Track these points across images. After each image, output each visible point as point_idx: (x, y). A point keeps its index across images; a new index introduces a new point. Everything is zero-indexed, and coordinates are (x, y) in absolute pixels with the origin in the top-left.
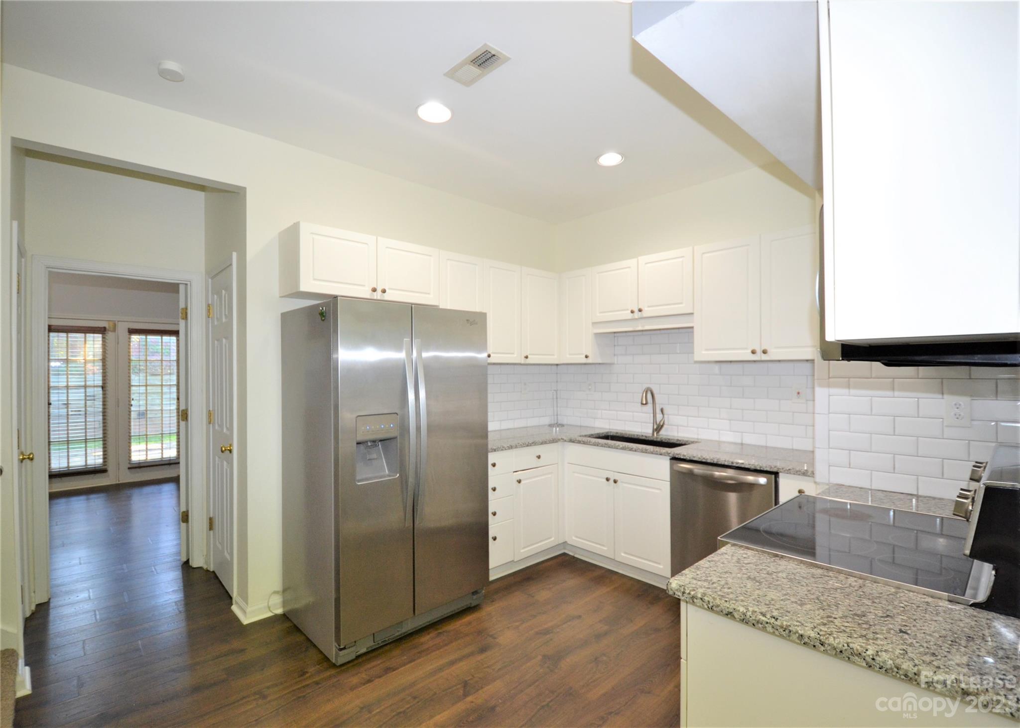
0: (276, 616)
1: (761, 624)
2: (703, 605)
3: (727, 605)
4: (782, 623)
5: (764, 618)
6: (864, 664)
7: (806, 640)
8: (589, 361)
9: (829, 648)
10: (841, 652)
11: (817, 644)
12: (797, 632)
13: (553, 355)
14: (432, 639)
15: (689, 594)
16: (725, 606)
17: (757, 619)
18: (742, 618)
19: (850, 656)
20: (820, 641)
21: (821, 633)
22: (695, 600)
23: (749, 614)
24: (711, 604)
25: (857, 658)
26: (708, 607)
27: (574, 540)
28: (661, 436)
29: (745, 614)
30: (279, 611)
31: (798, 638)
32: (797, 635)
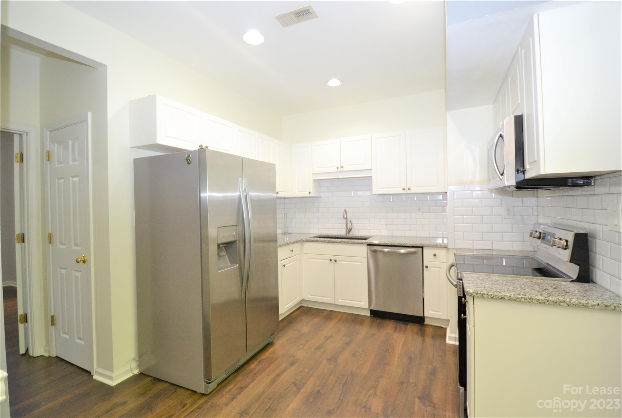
0: (135, 376)
1: (519, 299)
2: (488, 297)
3: (501, 294)
4: (528, 297)
5: (520, 296)
6: (566, 305)
7: (540, 301)
8: (311, 195)
9: (551, 302)
10: (556, 302)
11: (546, 301)
12: (536, 299)
13: (289, 192)
14: (257, 365)
15: (480, 293)
16: (500, 295)
17: (517, 297)
18: (509, 299)
19: (560, 303)
20: (547, 300)
21: (546, 297)
22: (484, 296)
23: (512, 296)
24: (493, 296)
25: (563, 303)
26: (491, 297)
27: (309, 297)
28: (351, 235)
29: (510, 297)
30: (136, 372)
31: (537, 301)
32: (536, 300)
